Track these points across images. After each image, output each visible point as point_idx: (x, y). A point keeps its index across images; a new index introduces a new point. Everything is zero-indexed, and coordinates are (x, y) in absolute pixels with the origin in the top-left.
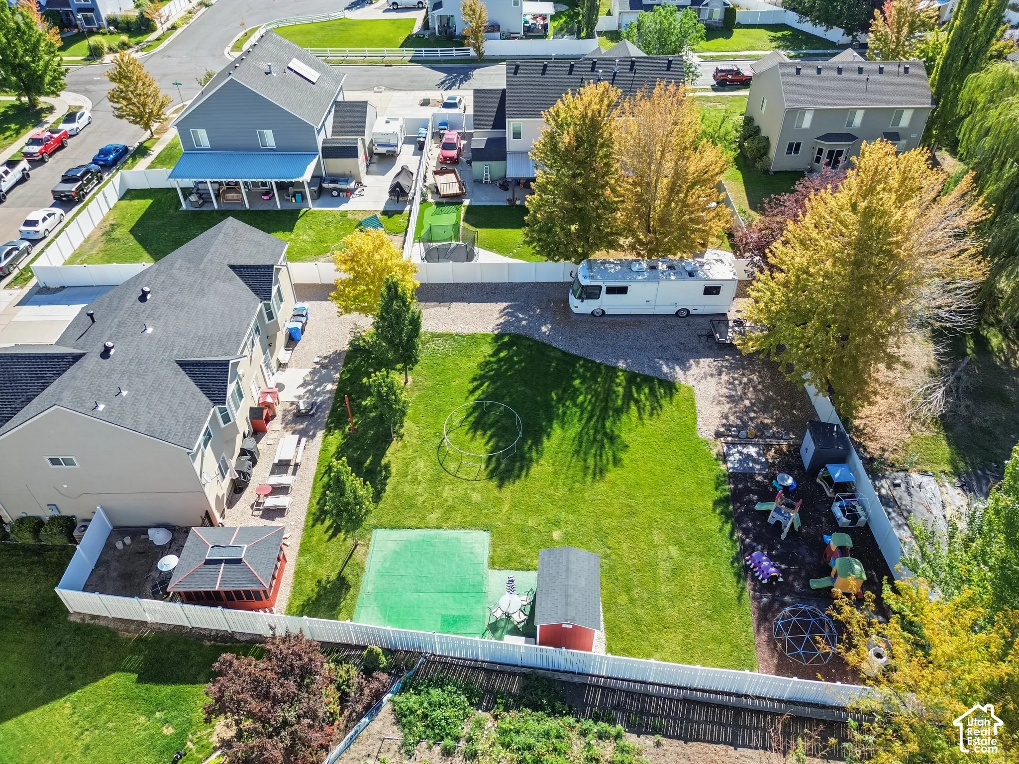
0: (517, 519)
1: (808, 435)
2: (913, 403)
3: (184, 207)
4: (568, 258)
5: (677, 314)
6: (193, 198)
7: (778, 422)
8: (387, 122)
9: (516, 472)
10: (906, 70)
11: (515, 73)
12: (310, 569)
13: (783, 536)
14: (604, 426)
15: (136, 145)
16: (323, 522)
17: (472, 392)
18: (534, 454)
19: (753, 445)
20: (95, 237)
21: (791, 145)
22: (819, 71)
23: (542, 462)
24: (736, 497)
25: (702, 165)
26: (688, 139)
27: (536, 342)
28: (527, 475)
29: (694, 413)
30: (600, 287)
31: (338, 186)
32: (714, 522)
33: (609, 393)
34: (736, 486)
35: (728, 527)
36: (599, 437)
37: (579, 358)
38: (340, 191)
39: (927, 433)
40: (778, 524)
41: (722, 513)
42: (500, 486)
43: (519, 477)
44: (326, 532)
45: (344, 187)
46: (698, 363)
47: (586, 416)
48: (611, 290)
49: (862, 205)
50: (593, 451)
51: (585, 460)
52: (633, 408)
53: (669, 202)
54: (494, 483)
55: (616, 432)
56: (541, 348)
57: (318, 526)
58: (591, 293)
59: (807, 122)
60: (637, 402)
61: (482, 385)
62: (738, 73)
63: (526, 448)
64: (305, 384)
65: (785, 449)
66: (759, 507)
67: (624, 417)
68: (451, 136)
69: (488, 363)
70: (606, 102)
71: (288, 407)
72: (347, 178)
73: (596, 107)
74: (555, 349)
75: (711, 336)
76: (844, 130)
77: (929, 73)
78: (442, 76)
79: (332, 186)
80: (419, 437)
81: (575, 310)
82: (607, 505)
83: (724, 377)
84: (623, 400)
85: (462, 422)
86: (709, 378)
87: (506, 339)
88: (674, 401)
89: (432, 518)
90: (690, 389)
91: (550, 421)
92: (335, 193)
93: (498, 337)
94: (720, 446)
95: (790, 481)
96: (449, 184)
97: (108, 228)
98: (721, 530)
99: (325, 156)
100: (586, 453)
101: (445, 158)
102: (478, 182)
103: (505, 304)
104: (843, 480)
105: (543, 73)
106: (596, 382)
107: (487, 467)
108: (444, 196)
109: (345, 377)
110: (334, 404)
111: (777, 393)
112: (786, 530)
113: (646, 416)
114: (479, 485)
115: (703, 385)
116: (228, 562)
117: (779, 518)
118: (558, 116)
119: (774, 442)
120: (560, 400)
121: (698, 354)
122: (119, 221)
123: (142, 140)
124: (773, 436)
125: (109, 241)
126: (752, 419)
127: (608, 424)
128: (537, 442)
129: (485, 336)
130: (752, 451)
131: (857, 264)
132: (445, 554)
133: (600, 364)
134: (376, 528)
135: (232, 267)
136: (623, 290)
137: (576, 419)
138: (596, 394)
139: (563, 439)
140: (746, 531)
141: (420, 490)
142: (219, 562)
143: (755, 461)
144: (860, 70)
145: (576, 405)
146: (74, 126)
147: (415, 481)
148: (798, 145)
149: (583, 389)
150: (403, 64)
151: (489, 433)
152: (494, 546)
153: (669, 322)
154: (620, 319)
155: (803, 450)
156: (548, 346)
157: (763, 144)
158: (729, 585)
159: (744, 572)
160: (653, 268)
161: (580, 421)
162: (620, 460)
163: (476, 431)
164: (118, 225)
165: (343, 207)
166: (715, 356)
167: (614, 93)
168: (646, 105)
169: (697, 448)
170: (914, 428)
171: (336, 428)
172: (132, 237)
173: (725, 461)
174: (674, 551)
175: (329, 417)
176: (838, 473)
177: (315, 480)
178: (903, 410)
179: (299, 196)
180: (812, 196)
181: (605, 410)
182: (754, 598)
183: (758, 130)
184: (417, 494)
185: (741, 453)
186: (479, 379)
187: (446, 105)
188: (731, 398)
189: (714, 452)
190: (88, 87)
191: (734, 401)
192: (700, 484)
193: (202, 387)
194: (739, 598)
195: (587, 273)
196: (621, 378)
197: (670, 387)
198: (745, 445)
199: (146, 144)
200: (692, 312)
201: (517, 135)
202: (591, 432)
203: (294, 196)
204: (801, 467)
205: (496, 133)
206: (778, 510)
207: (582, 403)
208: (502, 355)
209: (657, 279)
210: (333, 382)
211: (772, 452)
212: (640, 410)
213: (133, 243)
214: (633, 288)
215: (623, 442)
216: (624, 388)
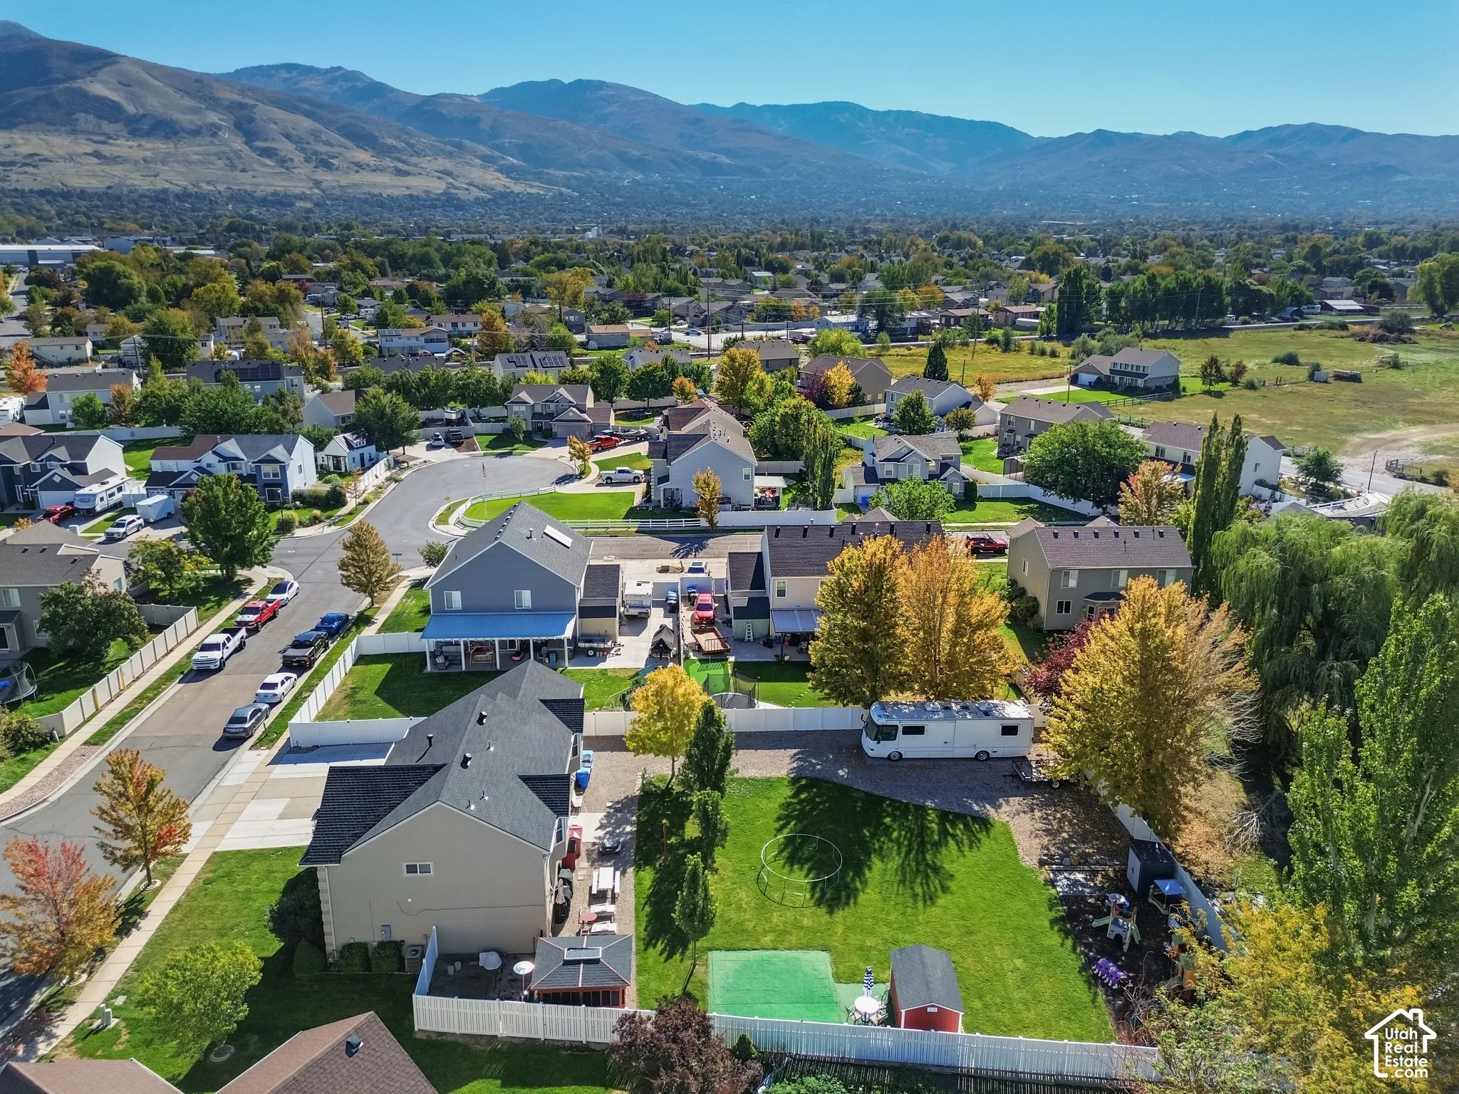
0: (854, 940)
1: (1132, 854)
2: (1231, 831)
3: (429, 668)
4: (856, 702)
5: (976, 758)
6: (440, 660)
7: (1099, 851)
8: (639, 585)
9: (843, 900)
10: (1161, 534)
11: (777, 536)
12: (653, 986)
13: (1126, 948)
14: (924, 858)
15: (355, 614)
16: (655, 946)
17: (780, 830)
18: (858, 884)
19: (1080, 872)
20: (337, 700)
21: (1060, 604)
22: (1076, 535)
23: (868, 891)
24: (1070, 917)
25: (983, 609)
26: (967, 586)
27: (835, 784)
28: (855, 903)
29: (1013, 844)
30: (896, 727)
31: (595, 645)
32: (1054, 939)
33: (923, 830)
34: (1070, 907)
35: (1069, 942)
36: (922, 868)
37: (884, 799)
38: (595, 650)
39: (1249, 858)
40: (1119, 938)
41: (1060, 930)
42: (831, 912)
43: (847, 904)
44: (661, 954)
45: (601, 646)
46: (1008, 802)
47: (904, 850)
48: (908, 730)
49: (1139, 626)
50: (918, 880)
51: (912, 889)
52: (951, 842)
53: (954, 645)
54: (822, 911)
55: (939, 863)
56: (842, 790)
57: (651, 950)
58: (886, 733)
59: (1073, 583)
60: (954, 836)
61: (788, 823)
62: (990, 541)
63: (849, 879)
64: (602, 827)
65: (1112, 874)
66: (1096, 924)
67: (944, 850)
68: (706, 598)
69: (789, 804)
70: (890, 552)
71: (590, 847)
72: (604, 639)
73: (880, 555)
74: (857, 790)
75: (1015, 776)
76: (1111, 589)
77: (1184, 537)
78: (676, 545)
79: (587, 645)
80: (735, 871)
81: (870, 753)
82: (943, 926)
83: (1037, 814)
84: (939, 834)
85: (776, 857)
86: (1022, 815)
87: (804, 782)
88: (992, 835)
89: (768, 940)
90: (1005, 825)
91: (868, 855)
92: (591, 653)
93: (794, 781)
94: (1046, 873)
95: (1123, 900)
96: (710, 641)
97: (349, 691)
98: (1062, 945)
99: (581, 616)
100: (912, 882)
101: (701, 618)
102: (740, 640)
103: (795, 751)
104: (1173, 893)
105: (804, 536)
106: (907, 820)
107: (812, 896)
108: (709, 653)
109: (643, 819)
110: (638, 844)
111: (1094, 824)
112: (1127, 941)
113: (966, 849)
114: (807, 911)
115: (1017, 820)
116: (586, 962)
117: (1118, 930)
118: (843, 565)
119: (1100, 868)
120: (873, 836)
121: (1007, 795)
122: (359, 684)
123: (361, 608)
124: (1097, 863)
125: (355, 703)
126: (1073, 849)
127: (928, 857)
128: (859, 873)
129: (780, 779)
130: (1080, 877)
131: (1144, 677)
132: (788, 970)
133: (907, 804)
134: (711, 950)
135: (543, 701)
136: (919, 730)
137: (894, 854)
138: (910, 830)
139: (885, 870)
140: (1088, 946)
141: (748, 916)
142: (577, 962)
143: (1083, 885)
144: (1117, 535)
145: (891, 841)
146: (284, 596)
147: (739, 908)
148: (1068, 604)
149: (895, 826)
150: (629, 534)
151: (806, 867)
152: (835, 963)
153: (968, 764)
154: (919, 763)
155: (1129, 871)
156: (848, 788)
157: (1031, 604)
158: (1080, 990)
159: (1094, 981)
160: (947, 708)
161: (899, 854)
162: (948, 888)
163: (792, 865)
164: (360, 688)
165: (601, 666)
166: (1025, 796)
167: (897, 545)
168: (923, 557)
169: (1023, 876)
170: (1235, 854)
171: (646, 864)
172: (379, 699)
173: (1054, 887)
174: (1018, 962)
175: (636, 855)
176: (1167, 887)
177: (636, 909)
178: (1220, 838)
179: (553, 657)
180: (1093, 628)
181: (922, 844)
182: (1108, 1002)
183: (1023, 592)
184: (745, 920)
185: (1068, 879)
186: (785, 819)
187: (691, 570)
188: (1048, 832)
189: (1041, 879)
190: (285, 560)
191: (1051, 834)
192: (1033, 905)
193: (545, 800)
194: (1094, 1001)
195: (881, 713)
196: (932, 816)
197: (985, 823)
198: (1071, 871)
199: (367, 613)
200: (992, 755)
201: (781, 593)
202: (913, 864)
203: (548, 656)
204: (1130, 888)
205: (757, 593)
206: (1115, 922)
207: (898, 839)
208: (803, 796)
209: (952, 718)
210: (632, 824)
211: (1099, 878)
212: (959, 844)
213: (381, 704)
214: (930, 727)
215: (947, 872)
216: (938, 824)
